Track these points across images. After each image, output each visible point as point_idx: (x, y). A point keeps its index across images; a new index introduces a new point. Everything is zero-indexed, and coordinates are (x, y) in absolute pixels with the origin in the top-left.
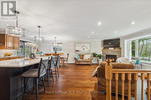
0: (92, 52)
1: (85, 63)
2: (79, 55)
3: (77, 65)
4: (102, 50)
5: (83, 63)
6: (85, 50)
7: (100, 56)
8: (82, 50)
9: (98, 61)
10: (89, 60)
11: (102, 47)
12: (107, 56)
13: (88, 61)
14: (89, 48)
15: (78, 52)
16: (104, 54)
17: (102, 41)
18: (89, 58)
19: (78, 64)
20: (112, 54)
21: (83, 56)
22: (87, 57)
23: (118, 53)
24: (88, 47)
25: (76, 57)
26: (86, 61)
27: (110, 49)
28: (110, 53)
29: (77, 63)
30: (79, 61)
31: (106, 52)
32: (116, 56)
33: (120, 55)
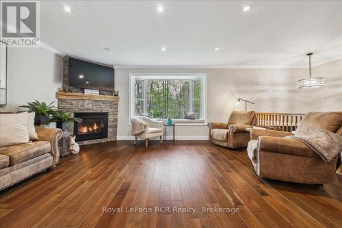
4: (57, 94)
5: (4, 181)
11: (57, 80)
13: (43, 153)
17: (58, 56)
18: (35, 135)
20: (95, 108)
23: (111, 107)
27: (88, 92)
28: (90, 106)
31: (74, 102)
32: (106, 114)
33: (115, 110)
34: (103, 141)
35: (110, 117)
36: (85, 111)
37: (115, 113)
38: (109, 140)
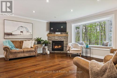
0: (36, 37)
1: (27, 55)
2: (13, 42)
3: (11, 60)
4: (47, 35)
5: (22, 55)
6: (25, 33)
7: (46, 42)
8: (20, 33)
9: (44, 49)
10: (33, 49)
11: (47, 30)
12: (53, 42)
13: (32, 51)
14: (31, 31)
15: (10, 37)
16: (50, 40)
17: (47, 23)
18: (33, 46)
19: (13, 58)
20: (59, 39)
21: (21, 42)
22: (28, 45)
23: (65, 39)
24: (29, 29)
25: (8, 45)
26: (27, 52)
27: (57, 33)
28: (57, 39)
29: (11, 57)
30: (15, 53)
31: (52, 37)
32: (63, 42)
33: (67, 40)
34: (62, 52)
35: (64, 43)
36: (55, 40)
37: (67, 41)
38: (64, 52)
